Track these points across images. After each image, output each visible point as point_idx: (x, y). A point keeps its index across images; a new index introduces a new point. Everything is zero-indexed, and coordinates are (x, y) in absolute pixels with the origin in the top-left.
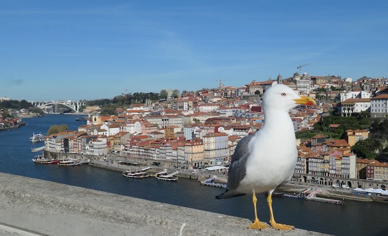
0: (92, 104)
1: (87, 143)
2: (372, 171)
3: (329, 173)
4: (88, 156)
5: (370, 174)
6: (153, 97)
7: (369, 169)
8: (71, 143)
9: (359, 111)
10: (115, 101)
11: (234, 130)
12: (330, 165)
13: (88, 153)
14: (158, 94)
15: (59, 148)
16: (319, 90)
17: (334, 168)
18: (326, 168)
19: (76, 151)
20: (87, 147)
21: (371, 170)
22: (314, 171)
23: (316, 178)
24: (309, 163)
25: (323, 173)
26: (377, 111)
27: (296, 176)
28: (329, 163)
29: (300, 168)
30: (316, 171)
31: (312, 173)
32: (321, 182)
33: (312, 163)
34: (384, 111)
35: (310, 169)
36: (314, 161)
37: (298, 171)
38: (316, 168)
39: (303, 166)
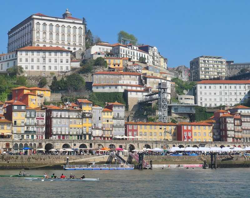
3: (90, 136)
12: (92, 122)
17: (100, 126)
18: (86, 126)
21: (133, 130)
22: (63, 133)
23: (73, 144)
24: (54, 121)
25: (81, 136)
26: (30, 69)
27: (31, 144)
28: (91, 117)
29: (35, 129)
30: (67, 133)
31: (59, 137)
32: (81, 151)
33: (59, 120)
34: (41, 69)
35: (54, 130)
36: (63, 116)
37: (30, 136)
38: (67, 129)
39: (42, 126)
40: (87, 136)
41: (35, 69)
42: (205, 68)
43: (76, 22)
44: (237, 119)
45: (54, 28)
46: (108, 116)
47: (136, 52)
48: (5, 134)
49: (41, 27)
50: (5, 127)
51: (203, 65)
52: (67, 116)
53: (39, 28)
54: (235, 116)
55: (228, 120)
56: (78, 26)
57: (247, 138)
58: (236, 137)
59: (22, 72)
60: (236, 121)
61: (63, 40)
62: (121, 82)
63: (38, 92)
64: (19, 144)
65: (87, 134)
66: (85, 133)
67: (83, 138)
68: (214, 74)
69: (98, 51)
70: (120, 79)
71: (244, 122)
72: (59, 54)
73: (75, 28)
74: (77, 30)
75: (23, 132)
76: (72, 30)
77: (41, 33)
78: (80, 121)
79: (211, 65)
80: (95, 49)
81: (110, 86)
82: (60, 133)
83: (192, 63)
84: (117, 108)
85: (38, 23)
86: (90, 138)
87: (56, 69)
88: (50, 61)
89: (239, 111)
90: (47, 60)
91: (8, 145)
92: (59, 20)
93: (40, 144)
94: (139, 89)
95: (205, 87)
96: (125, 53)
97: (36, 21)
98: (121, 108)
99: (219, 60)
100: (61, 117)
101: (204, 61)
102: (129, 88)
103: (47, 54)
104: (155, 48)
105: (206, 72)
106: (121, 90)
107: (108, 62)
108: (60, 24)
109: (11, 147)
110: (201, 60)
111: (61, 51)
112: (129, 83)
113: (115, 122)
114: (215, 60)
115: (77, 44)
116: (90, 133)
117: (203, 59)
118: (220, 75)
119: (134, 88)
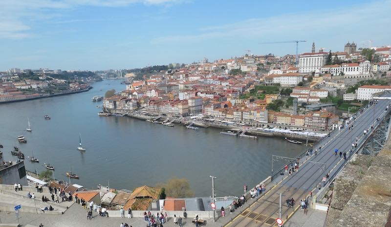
0: (129, 72)
1: (126, 103)
3: (253, 120)
4: (127, 110)
5: (275, 120)
6: (164, 68)
8: (117, 103)
9: (275, 82)
10: (143, 70)
11: (206, 94)
12: (254, 116)
13: (127, 109)
14: (167, 66)
15: (111, 106)
16: (259, 64)
17: (256, 117)
18: (252, 117)
19: (120, 108)
20: (126, 105)
21: (275, 118)
24: (243, 115)
26: (284, 83)
35: (244, 118)
36: (246, 114)
46: (259, 114)
56: (320, 57)
58: (309, 125)
61: (312, 65)
71: (314, 119)
72: (293, 77)
77: (302, 63)
78: (250, 115)
84: (262, 112)
85: (301, 59)
87: (292, 83)
90: (289, 80)
95: (362, 89)
102: (301, 96)
103: (289, 77)
107: (313, 79)
108: (311, 58)
112: (305, 93)
113: (261, 116)
115: (319, 66)
119: (304, 96)
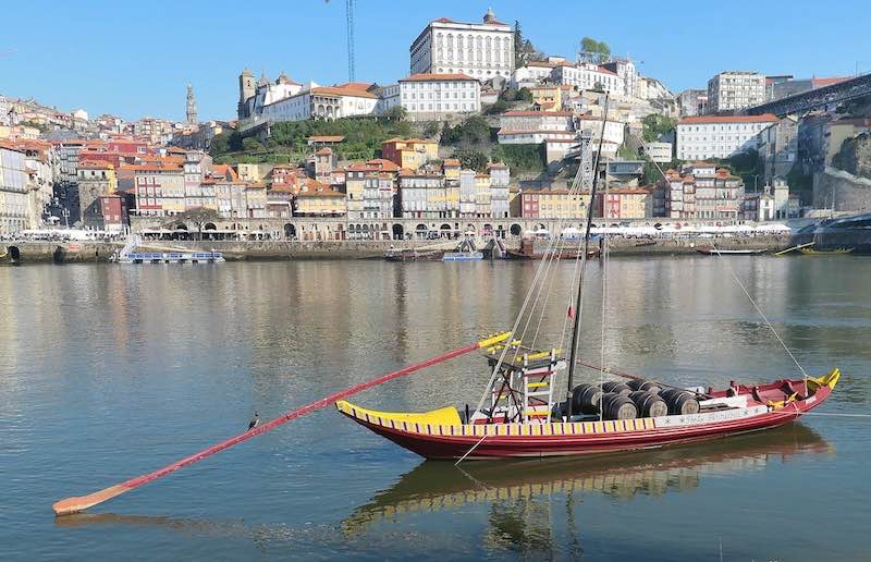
2: (534, 206)
3: (458, 212)
5: (531, 212)
7: (528, 202)
12: (460, 193)
17: (472, 198)
18: (451, 198)
21: (531, 203)
22: (419, 209)
23: (431, 224)
24: (405, 192)
25: (444, 213)
26: (418, 109)
27: (372, 225)
28: (458, 186)
29: (379, 204)
30: (424, 209)
31: (414, 215)
32: (443, 234)
33: (412, 191)
34: (435, 109)
35: (406, 205)
36: (417, 186)
37: (372, 213)
38: (424, 203)
39: (388, 201)
40: (453, 213)
41: (426, 110)
42: (729, 93)
43: (500, 29)
44: (689, 184)
45: (465, 42)
46: (485, 183)
47: (592, 74)
48: (338, 212)
49: (445, 40)
50: (338, 201)
51: (725, 87)
52: (424, 186)
53: (441, 42)
54: (686, 180)
55: (674, 186)
56: (502, 36)
57: (703, 213)
58: (686, 210)
59: (405, 114)
60: (686, 187)
61: (480, 60)
62: (542, 128)
63: (418, 146)
64: (355, 225)
65: (453, 209)
66: (449, 208)
67: (447, 216)
68: (741, 102)
69: (527, 76)
70: (541, 122)
71: (700, 187)
72: (460, 85)
73: (498, 39)
74: (502, 42)
75: (362, 208)
76: (493, 43)
77: (445, 50)
78: (443, 191)
79: (740, 87)
80: (522, 73)
81: (523, 135)
82: (413, 209)
83: (710, 84)
84: (497, 172)
85: (440, 35)
86: (457, 216)
87: (456, 108)
88: (447, 95)
89: (695, 171)
90: (443, 95)
91: (341, 227)
92: (473, 27)
93: (385, 225)
94: (567, 137)
95: (690, 129)
96: (572, 78)
97: (436, 32)
98: (503, 172)
99: (754, 77)
100: (415, 187)
101: (728, 80)
102: (552, 137)
103: (443, 85)
104: (630, 65)
105: (729, 99)
106: (538, 139)
107: (534, 95)
108: (475, 34)
109: (345, 229)
110: (723, 78)
111: (462, 80)
112: (554, 128)
113: (494, 192)
114: (747, 77)
115: (502, 65)
116: (457, 208)
117: (725, 76)
118: (753, 102)
119: (560, 137)
